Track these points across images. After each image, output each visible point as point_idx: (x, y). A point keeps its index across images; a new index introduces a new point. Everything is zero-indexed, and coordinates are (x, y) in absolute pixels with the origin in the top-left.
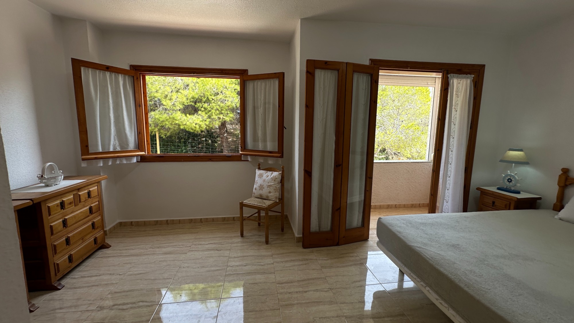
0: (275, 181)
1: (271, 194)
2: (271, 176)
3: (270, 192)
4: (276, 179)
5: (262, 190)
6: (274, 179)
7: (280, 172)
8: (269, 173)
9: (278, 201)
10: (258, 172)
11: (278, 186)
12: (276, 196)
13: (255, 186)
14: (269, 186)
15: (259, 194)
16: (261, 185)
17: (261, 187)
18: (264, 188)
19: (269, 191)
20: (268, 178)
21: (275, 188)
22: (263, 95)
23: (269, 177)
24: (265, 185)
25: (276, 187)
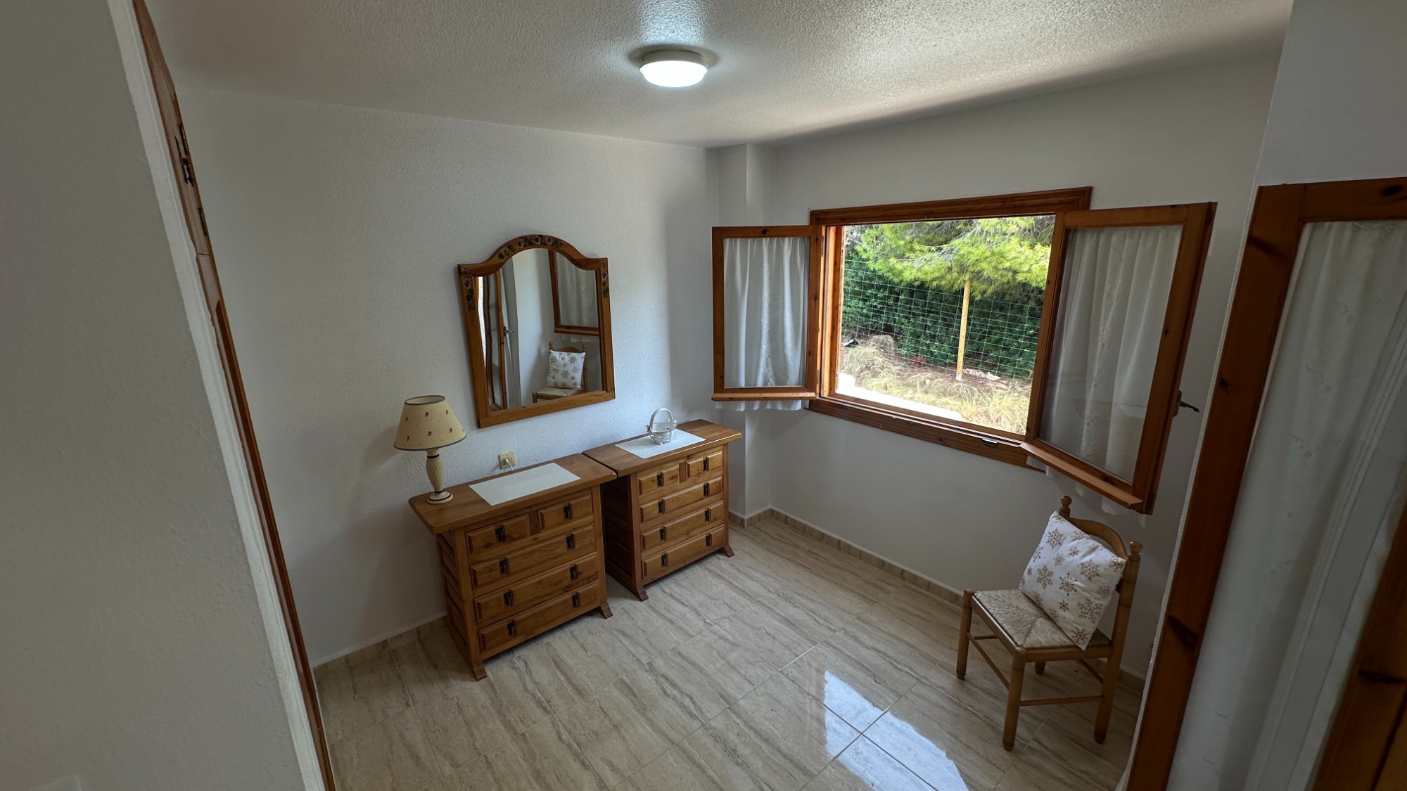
0: (1090, 578)
1: (1066, 614)
2: (1084, 556)
3: (1064, 606)
4: (1098, 575)
5: (1044, 588)
6: (1091, 573)
7: (1120, 560)
8: (1087, 542)
9: (1084, 648)
10: (1056, 524)
11: (1096, 598)
12: (1080, 628)
13: (1031, 564)
14: (1067, 584)
15: (1034, 590)
16: (1045, 569)
17: (1045, 576)
18: (1050, 582)
19: (1061, 601)
20: (1071, 558)
21: (1083, 601)
22: (1119, 282)
23: (1076, 557)
24: (1058, 574)
25: (1088, 600)
